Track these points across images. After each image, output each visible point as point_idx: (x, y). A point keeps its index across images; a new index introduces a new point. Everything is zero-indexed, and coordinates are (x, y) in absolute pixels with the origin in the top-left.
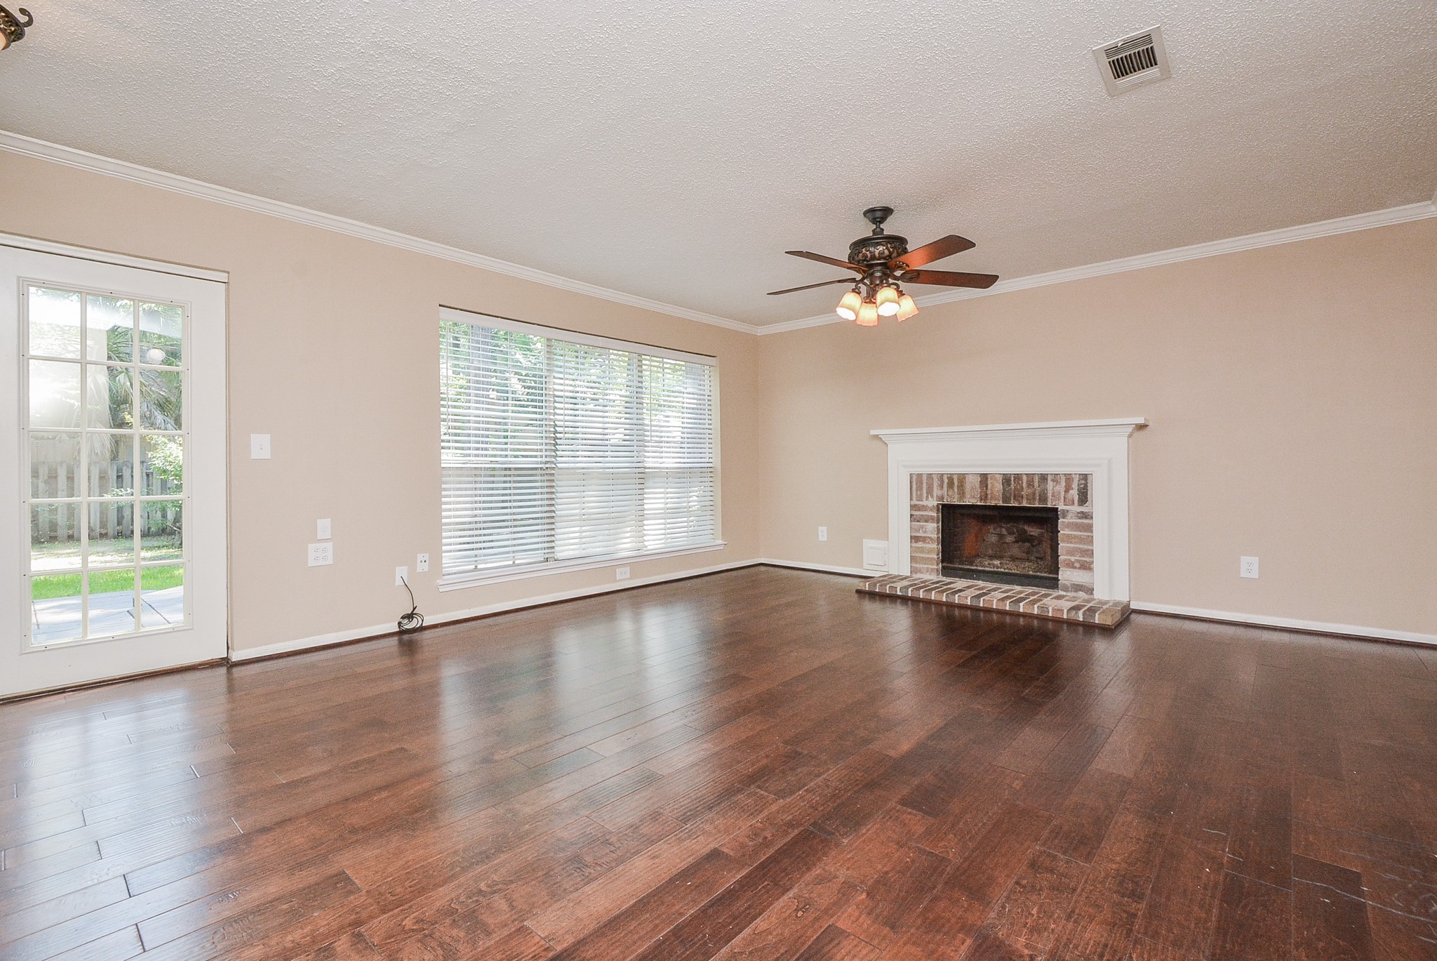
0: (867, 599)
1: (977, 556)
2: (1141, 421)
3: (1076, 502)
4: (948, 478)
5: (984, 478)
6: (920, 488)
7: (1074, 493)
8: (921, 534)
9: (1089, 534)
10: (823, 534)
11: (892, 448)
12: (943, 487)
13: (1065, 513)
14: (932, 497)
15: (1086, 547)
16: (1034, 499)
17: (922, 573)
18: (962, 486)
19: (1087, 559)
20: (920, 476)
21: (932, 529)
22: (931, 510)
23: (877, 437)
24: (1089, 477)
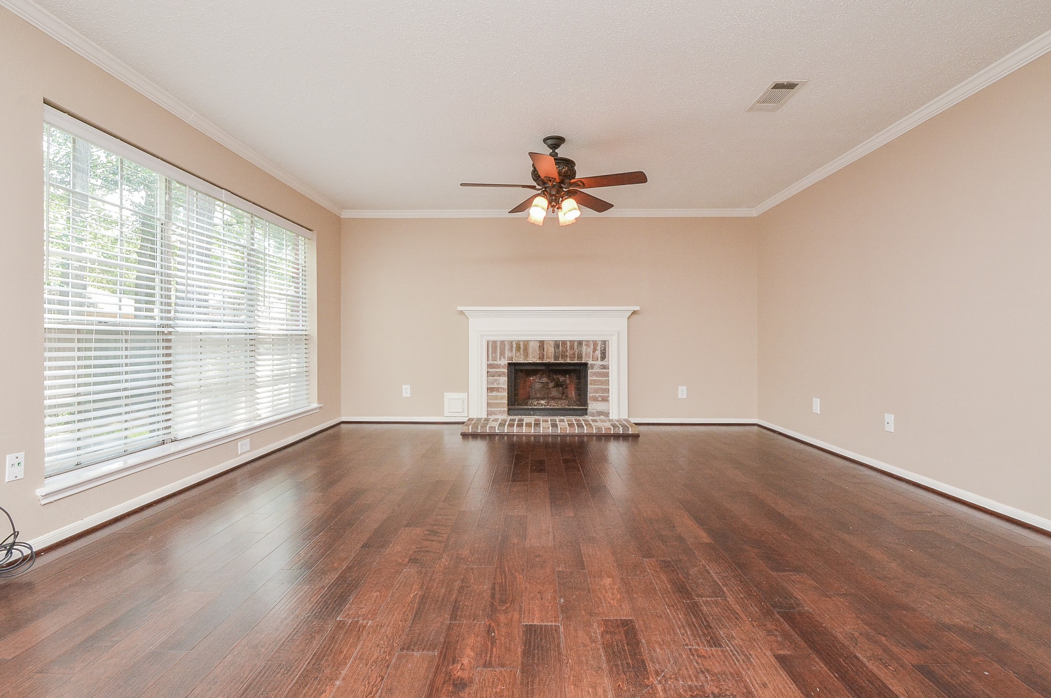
0: (470, 439)
1: (529, 398)
2: (637, 308)
3: (599, 359)
4: (516, 344)
5: (542, 343)
6: (494, 351)
7: (598, 353)
8: (495, 386)
9: (607, 379)
10: (406, 391)
11: (472, 321)
12: (512, 351)
13: (593, 366)
14: (504, 358)
15: (605, 387)
16: (574, 357)
17: (496, 414)
18: (526, 349)
19: (605, 395)
20: (495, 342)
21: (503, 381)
22: (503, 368)
23: (462, 312)
24: (607, 343)
